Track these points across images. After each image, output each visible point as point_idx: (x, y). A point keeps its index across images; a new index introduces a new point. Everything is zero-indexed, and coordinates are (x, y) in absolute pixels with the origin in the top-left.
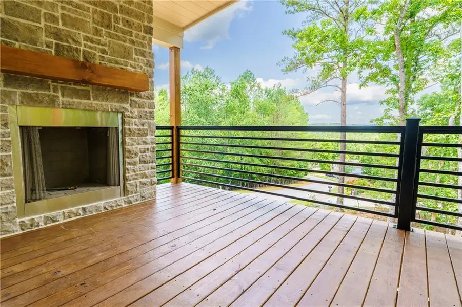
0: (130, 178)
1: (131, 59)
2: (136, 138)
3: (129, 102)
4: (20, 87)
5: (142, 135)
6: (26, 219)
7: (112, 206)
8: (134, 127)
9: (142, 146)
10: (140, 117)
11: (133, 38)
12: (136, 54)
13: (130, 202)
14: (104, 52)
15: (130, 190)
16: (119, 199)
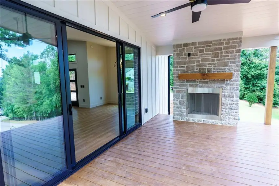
0: (223, 114)
1: (228, 66)
2: (228, 98)
3: (225, 83)
4: (189, 83)
5: (231, 97)
6: (188, 118)
7: (214, 123)
8: (227, 94)
9: (231, 102)
10: (231, 90)
11: (230, 57)
12: (230, 63)
13: (222, 124)
14: (215, 67)
15: (222, 119)
16: (217, 121)
